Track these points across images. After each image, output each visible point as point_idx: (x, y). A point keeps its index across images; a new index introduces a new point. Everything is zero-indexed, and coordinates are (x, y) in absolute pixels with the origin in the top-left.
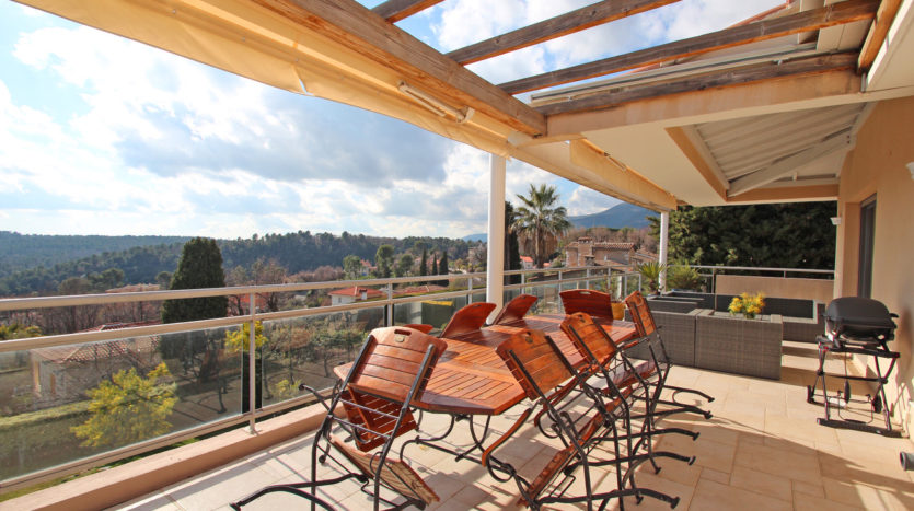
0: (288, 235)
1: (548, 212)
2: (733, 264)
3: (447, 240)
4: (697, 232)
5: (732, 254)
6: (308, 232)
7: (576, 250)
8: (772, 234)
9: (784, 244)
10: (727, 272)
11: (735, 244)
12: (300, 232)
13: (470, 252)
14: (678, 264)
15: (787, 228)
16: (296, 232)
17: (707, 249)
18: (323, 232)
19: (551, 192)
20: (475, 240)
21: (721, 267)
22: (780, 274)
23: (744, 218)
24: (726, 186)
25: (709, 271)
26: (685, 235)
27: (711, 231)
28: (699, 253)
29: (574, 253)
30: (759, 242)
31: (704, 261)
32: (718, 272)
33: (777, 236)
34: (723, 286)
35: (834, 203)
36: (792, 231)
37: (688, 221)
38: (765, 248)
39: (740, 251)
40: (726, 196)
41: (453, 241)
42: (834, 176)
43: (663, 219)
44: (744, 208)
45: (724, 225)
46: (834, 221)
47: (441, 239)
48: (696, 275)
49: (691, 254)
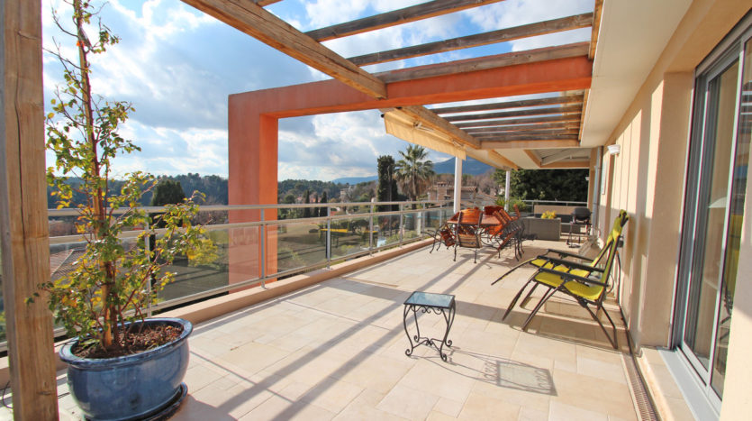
0: (179, 177)
1: (419, 164)
2: (543, 199)
3: (320, 182)
4: (525, 182)
5: (542, 194)
6: (197, 175)
7: (436, 191)
8: (562, 184)
9: (568, 189)
10: (540, 204)
11: (544, 189)
12: (190, 174)
13: (342, 193)
14: (515, 200)
15: (569, 180)
16: (186, 174)
17: (529, 191)
18: (211, 175)
19: (422, 150)
20: (344, 183)
21: (536, 201)
22: (565, 204)
23: (549, 175)
24: (541, 160)
25: (530, 203)
26: (518, 183)
27: (532, 182)
28: (525, 193)
29: (434, 194)
30: (556, 187)
31: (528, 198)
32: (535, 204)
33: (564, 186)
34: (537, 209)
35: (588, 170)
36: (572, 182)
37: (520, 176)
38: (558, 191)
39: (546, 193)
40: (540, 165)
41: (325, 183)
42: (587, 157)
43: (508, 174)
44: (548, 170)
45: (538, 178)
46: (587, 179)
47: (315, 182)
48: (524, 205)
49: (521, 194)
